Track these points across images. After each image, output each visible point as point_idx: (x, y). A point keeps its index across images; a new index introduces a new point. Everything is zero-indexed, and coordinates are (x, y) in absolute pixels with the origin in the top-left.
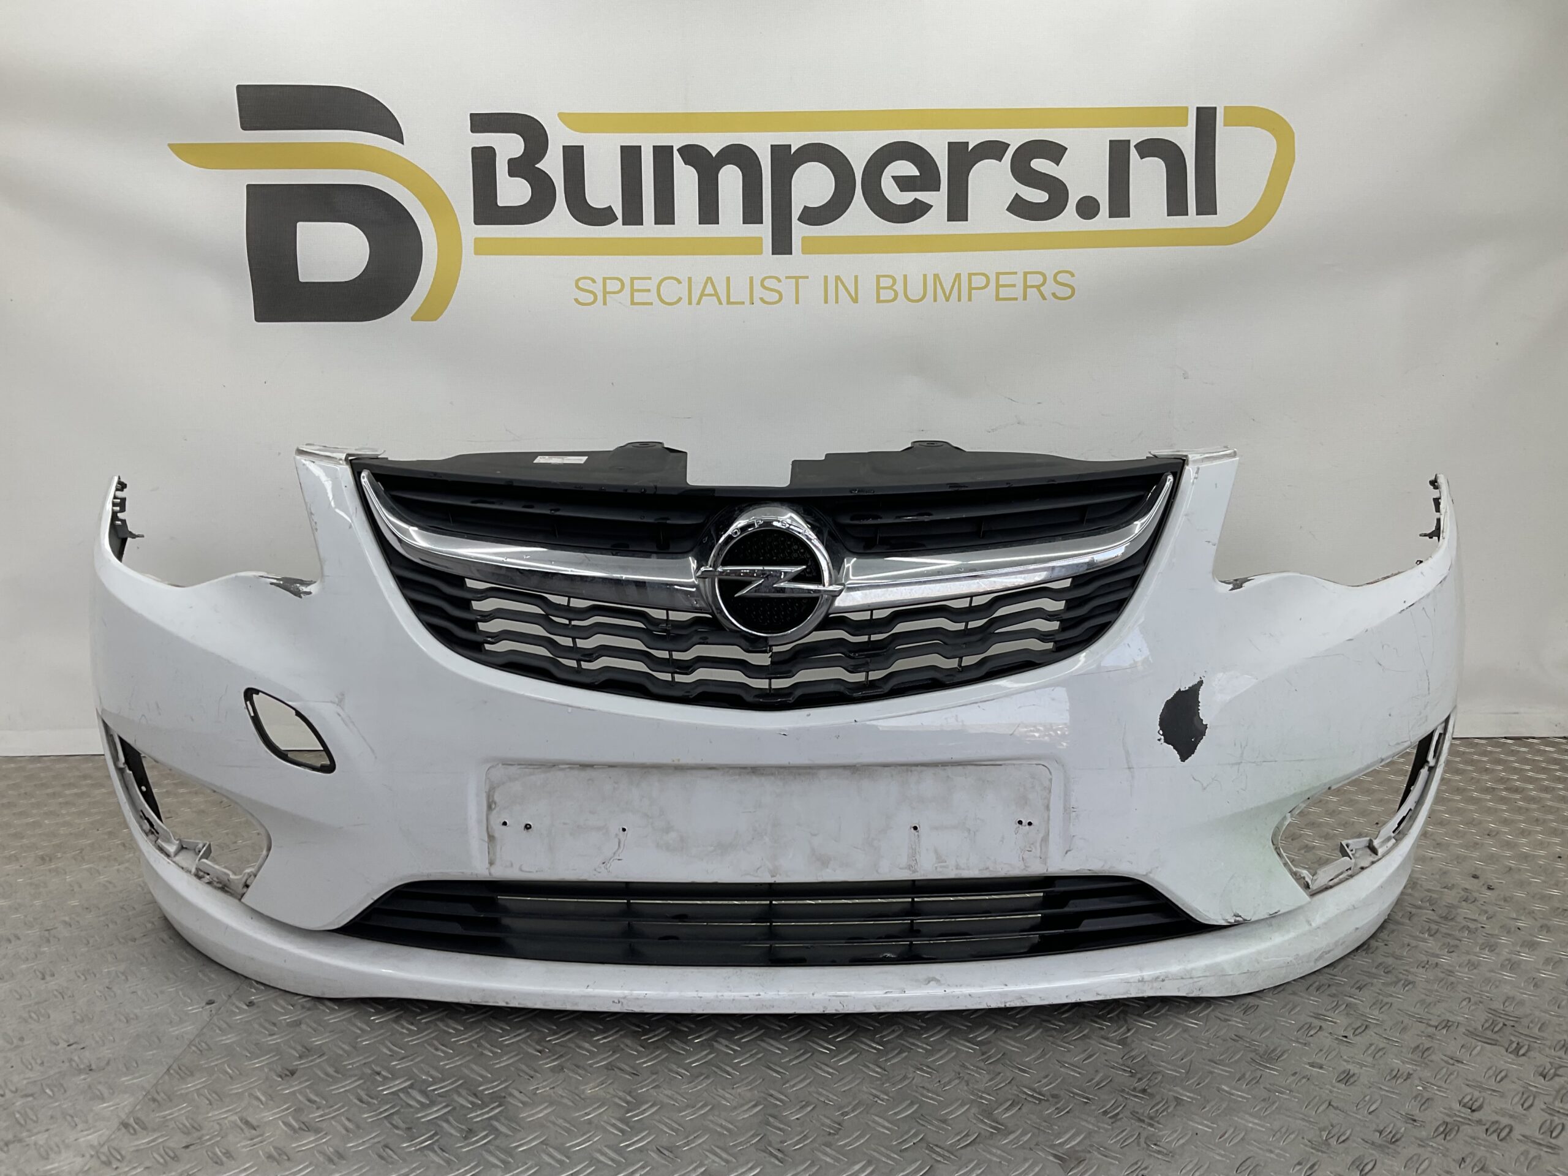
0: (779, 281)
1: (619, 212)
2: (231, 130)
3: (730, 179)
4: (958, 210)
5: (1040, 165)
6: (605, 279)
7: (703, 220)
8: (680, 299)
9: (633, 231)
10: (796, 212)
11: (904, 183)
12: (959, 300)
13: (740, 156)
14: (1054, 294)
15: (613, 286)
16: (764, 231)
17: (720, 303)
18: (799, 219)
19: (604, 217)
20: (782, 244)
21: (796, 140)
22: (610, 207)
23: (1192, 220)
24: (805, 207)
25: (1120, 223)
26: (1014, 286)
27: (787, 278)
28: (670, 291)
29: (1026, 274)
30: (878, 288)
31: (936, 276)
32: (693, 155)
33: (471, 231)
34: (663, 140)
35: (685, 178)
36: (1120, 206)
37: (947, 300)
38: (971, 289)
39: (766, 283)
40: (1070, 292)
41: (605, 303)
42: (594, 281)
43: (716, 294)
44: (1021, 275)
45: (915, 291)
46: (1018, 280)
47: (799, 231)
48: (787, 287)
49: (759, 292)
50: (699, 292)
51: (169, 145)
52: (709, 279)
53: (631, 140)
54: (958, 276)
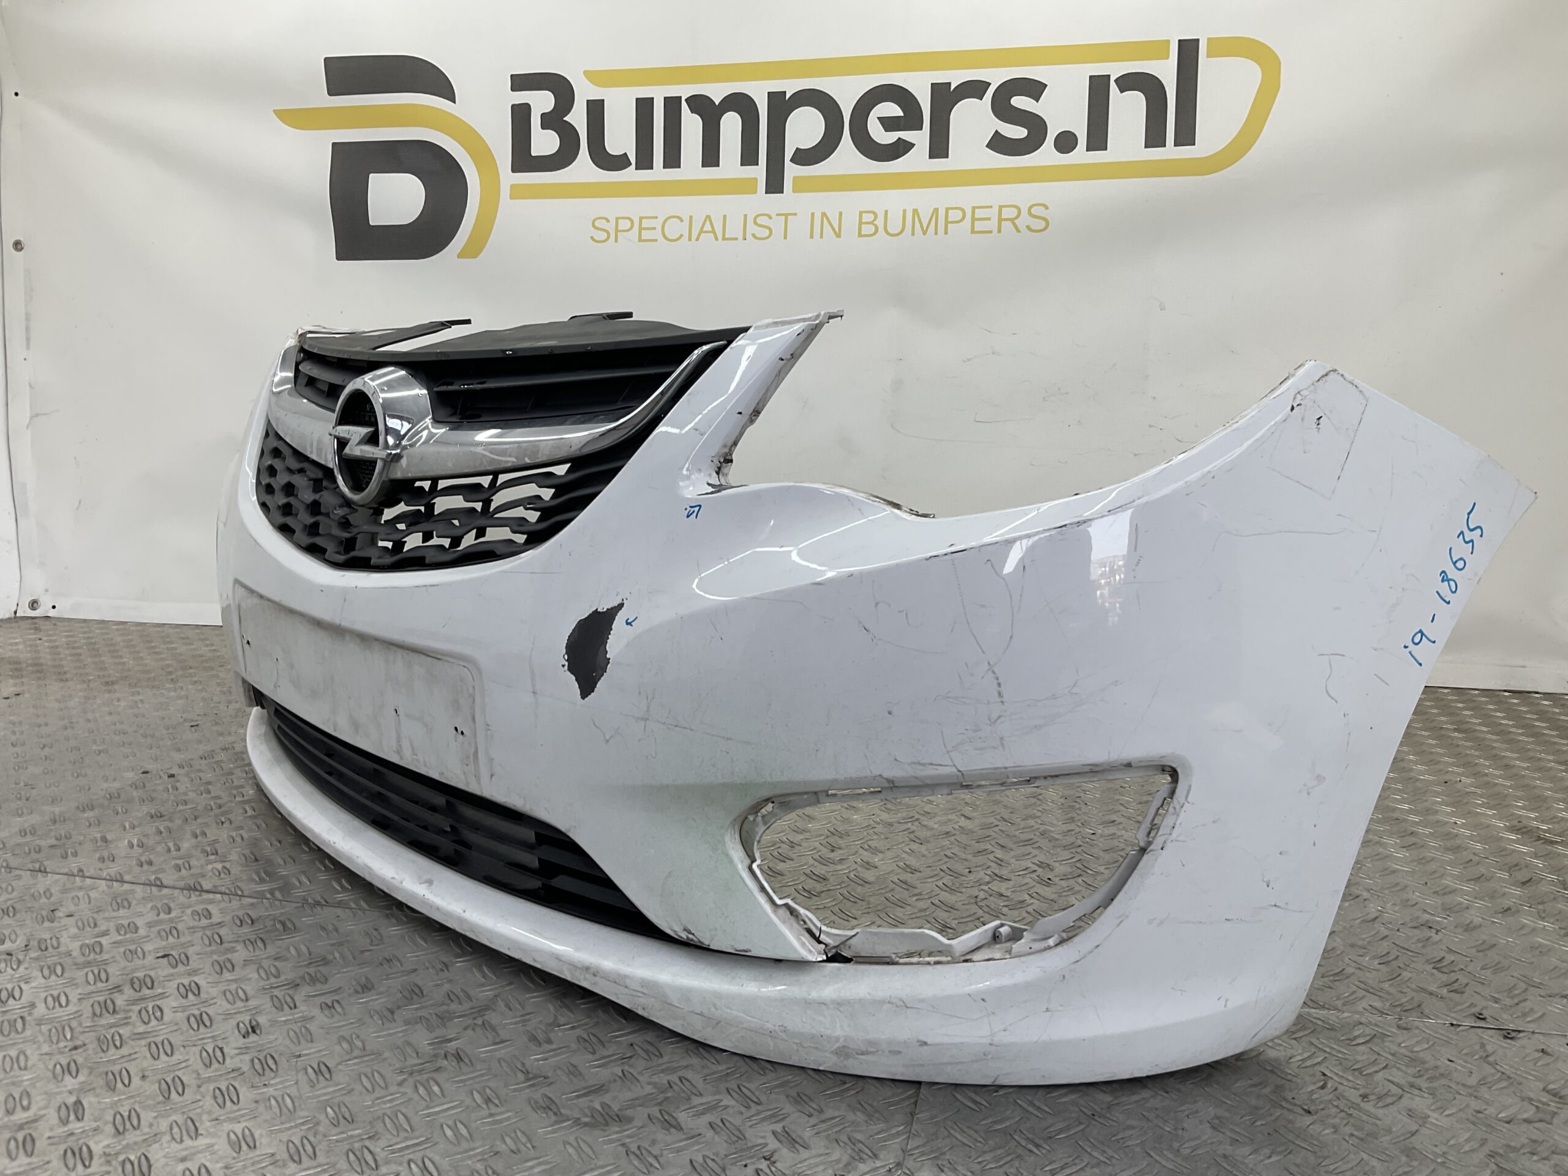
0: (770, 218)
1: (632, 158)
2: (319, 96)
3: (731, 125)
4: (939, 148)
5: (1020, 102)
6: (617, 219)
7: (705, 164)
8: (682, 236)
9: (644, 175)
10: (789, 153)
11: (888, 124)
12: (936, 233)
13: (741, 103)
14: (1028, 227)
15: (624, 224)
16: (759, 172)
17: (717, 239)
18: (791, 160)
19: (620, 163)
20: (775, 184)
21: (790, 87)
22: (625, 154)
23: (1171, 151)
24: (797, 149)
25: (1098, 156)
26: (989, 219)
27: (777, 215)
28: (674, 229)
29: (1001, 207)
30: (861, 223)
31: (915, 211)
32: (699, 104)
33: (508, 178)
34: (673, 91)
35: (692, 125)
36: (1098, 139)
37: (925, 233)
38: (947, 222)
39: (759, 221)
40: (1043, 224)
41: (616, 241)
42: (608, 221)
43: (713, 231)
44: (996, 209)
45: (895, 226)
46: (993, 213)
47: (792, 171)
48: (777, 225)
49: (751, 228)
50: (699, 230)
51: (275, 111)
52: (708, 217)
53: (644, 92)
54: (936, 210)
